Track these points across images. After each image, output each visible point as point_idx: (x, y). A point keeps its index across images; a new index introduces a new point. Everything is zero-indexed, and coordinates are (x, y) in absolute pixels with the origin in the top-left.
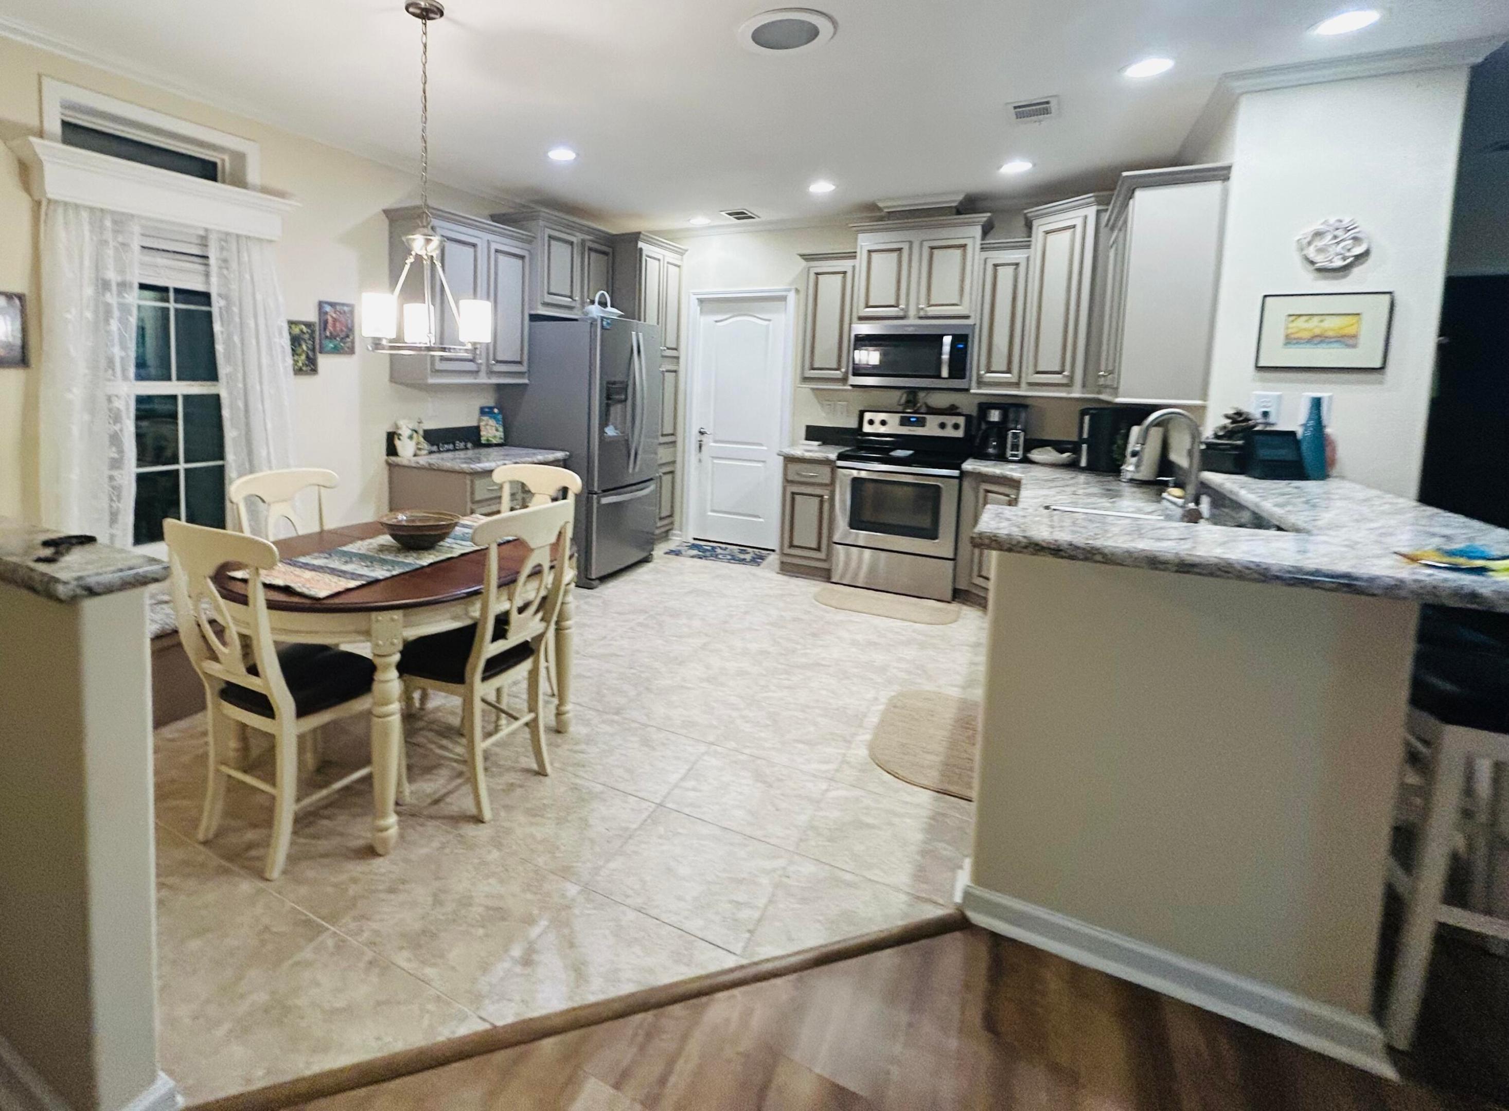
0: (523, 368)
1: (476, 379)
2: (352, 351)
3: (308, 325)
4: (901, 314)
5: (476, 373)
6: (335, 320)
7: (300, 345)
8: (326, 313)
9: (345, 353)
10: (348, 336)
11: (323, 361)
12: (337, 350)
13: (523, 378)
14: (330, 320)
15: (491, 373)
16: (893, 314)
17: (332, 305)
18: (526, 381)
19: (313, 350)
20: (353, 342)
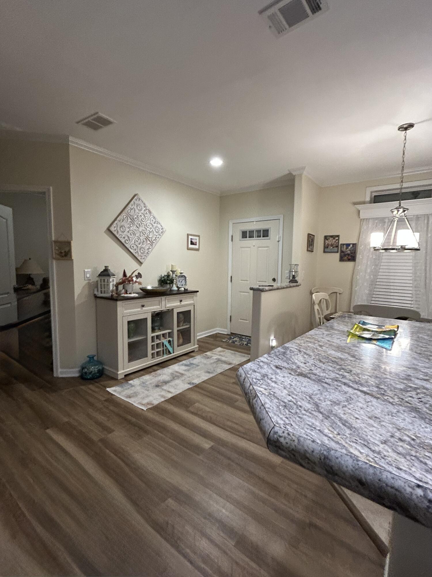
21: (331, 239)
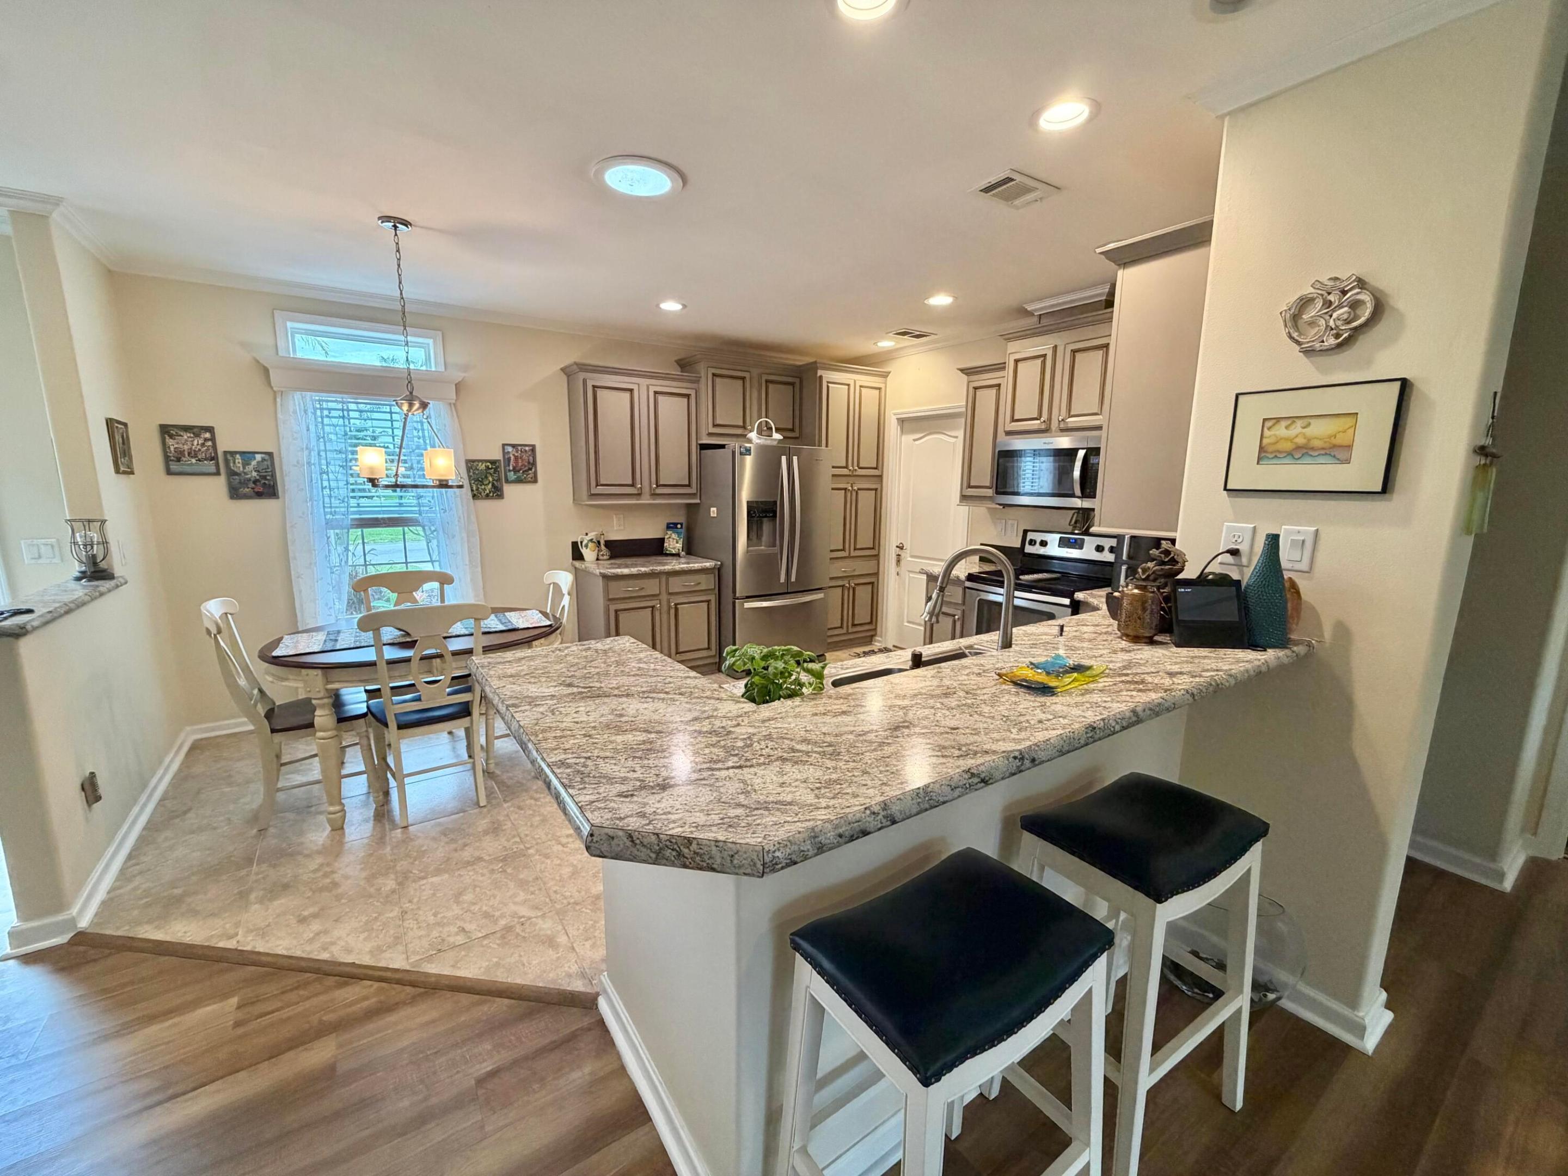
0: (693, 490)
1: (638, 500)
2: (535, 480)
3: (493, 462)
4: (1043, 427)
5: (639, 495)
6: (516, 458)
7: (486, 477)
8: (509, 452)
9: (529, 482)
10: (530, 469)
11: (508, 489)
12: (519, 481)
13: (696, 498)
14: (512, 458)
15: (654, 495)
16: (1036, 427)
17: (514, 446)
18: (698, 501)
19: (499, 480)
20: (535, 474)
21: (186, 436)
